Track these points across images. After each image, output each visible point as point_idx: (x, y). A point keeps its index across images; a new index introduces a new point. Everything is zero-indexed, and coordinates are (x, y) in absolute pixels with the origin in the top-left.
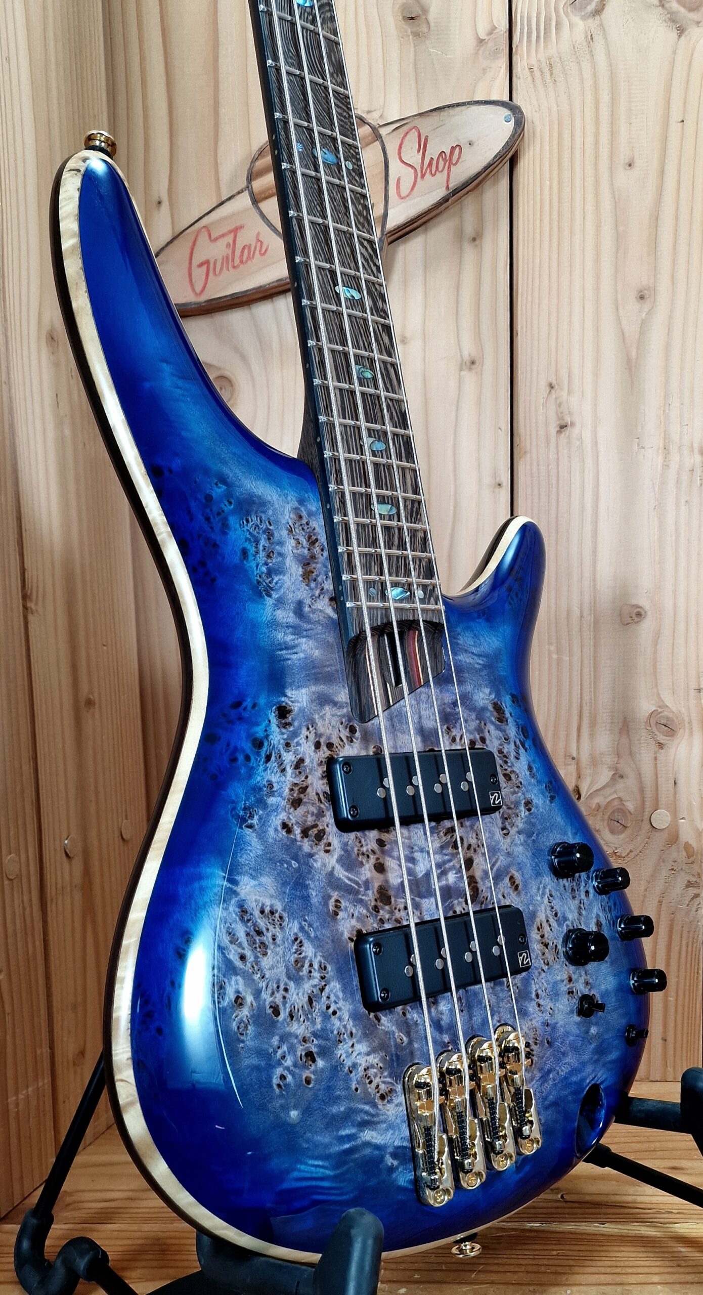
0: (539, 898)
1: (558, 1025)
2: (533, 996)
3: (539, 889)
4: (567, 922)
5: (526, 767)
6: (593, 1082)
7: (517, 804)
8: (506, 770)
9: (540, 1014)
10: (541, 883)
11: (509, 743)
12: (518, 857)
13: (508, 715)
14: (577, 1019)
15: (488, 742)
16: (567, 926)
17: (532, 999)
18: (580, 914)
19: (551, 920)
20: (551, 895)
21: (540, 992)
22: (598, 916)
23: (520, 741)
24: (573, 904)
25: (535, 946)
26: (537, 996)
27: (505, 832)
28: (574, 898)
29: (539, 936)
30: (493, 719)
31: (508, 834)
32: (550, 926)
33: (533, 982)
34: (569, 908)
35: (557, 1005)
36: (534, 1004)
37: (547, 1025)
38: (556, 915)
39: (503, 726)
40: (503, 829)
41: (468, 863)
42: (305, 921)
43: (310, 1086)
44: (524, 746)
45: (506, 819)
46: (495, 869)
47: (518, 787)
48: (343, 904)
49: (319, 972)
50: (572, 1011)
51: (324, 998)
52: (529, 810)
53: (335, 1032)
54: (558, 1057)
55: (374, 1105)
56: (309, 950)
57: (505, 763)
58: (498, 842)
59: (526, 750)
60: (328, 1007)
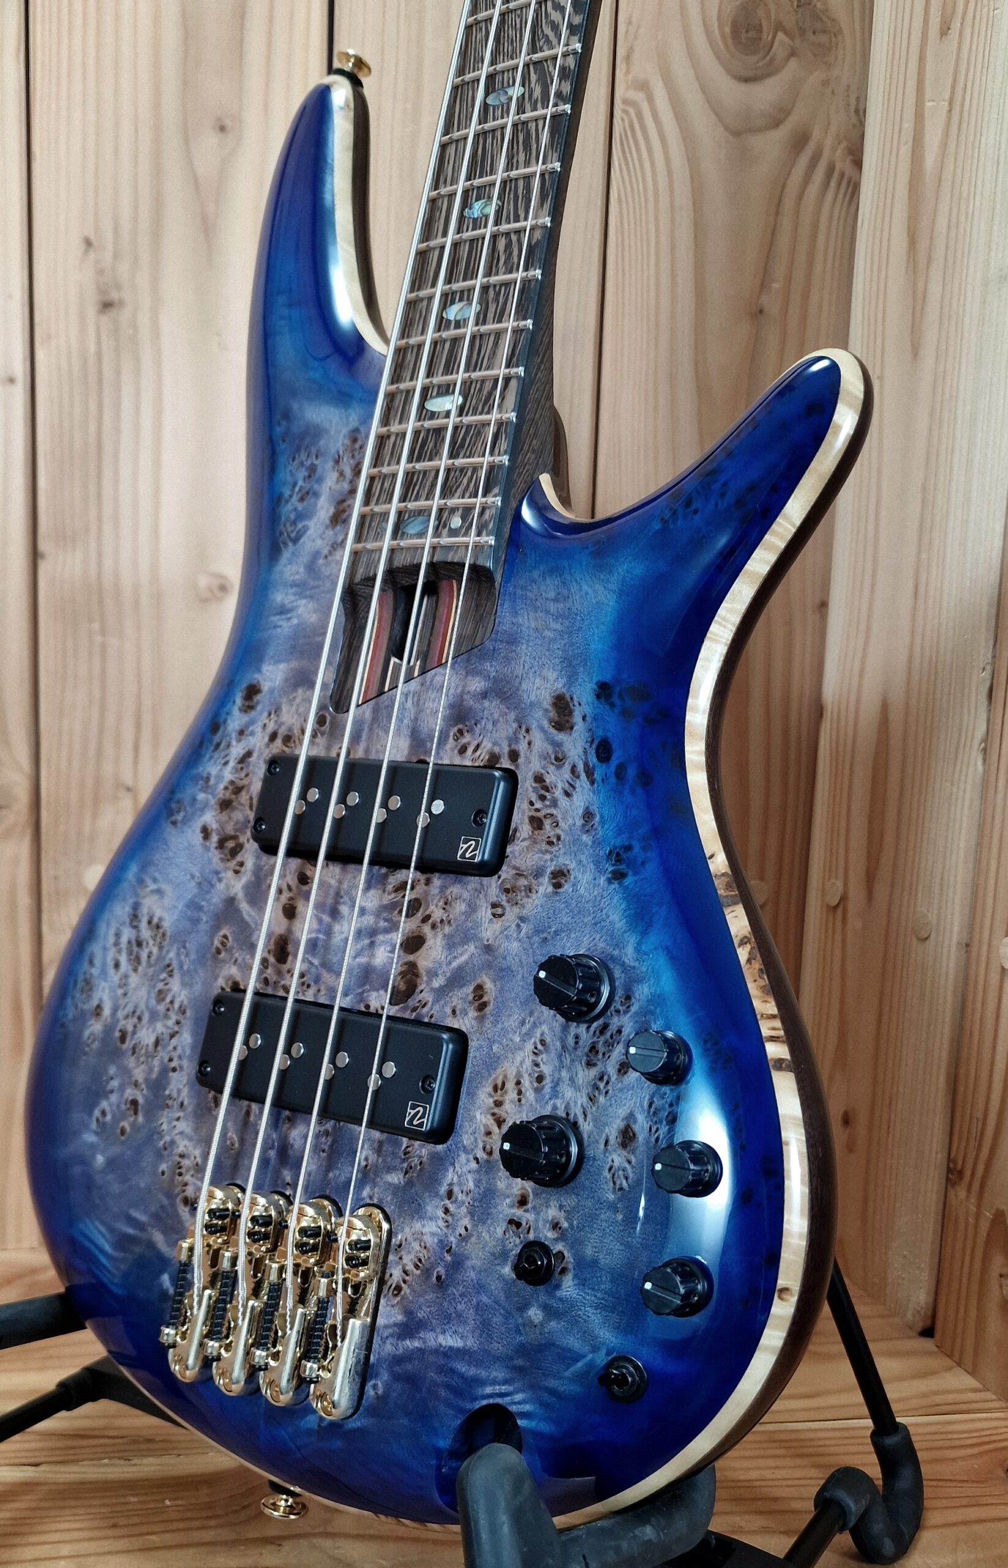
0: (517, 1039)
1: (469, 1263)
2: (443, 1189)
3: (523, 1023)
4: (558, 1102)
5: (581, 811)
6: (499, 1401)
7: (538, 873)
8: (537, 810)
9: (441, 1223)
10: (531, 1014)
11: (559, 767)
12: (505, 958)
13: (577, 718)
14: (507, 1270)
15: (521, 760)
16: (555, 1108)
17: (437, 1195)
18: (592, 1099)
19: (526, 1082)
20: (543, 1042)
21: (456, 1189)
22: (631, 1116)
23: (586, 765)
24: (584, 1076)
25: (478, 1116)
26: (450, 1194)
27: (499, 911)
28: (590, 1064)
29: (491, 1100)
30: (545, 723)
31: (501, 916)
32: (520, 1093)
33: (451, 1170)
34: (572, 1079)
35: (480, 1229)
36: (436, 1202)
37: (449, 1251)
38: (540, 1079)
39: (560, 737)
40: (494, 906)
41: (413, 943)
42: (184, 947)
43: (123, 1138)
44: (589, 772)
45: (507, 891)
46: (455, 964)
47: (551, 843)
48: (230, 942)
49: (177, 1014)
50: (504, 1255)
51: (171, 1048)
52: (557, 886)
53: (167, 1092)
54: (447, 1319)
55: (173, 1205)
56: (175, 985)
57: (542, 798)
58: (477, 925)
59: (592, 782)
60: (171, 1060)
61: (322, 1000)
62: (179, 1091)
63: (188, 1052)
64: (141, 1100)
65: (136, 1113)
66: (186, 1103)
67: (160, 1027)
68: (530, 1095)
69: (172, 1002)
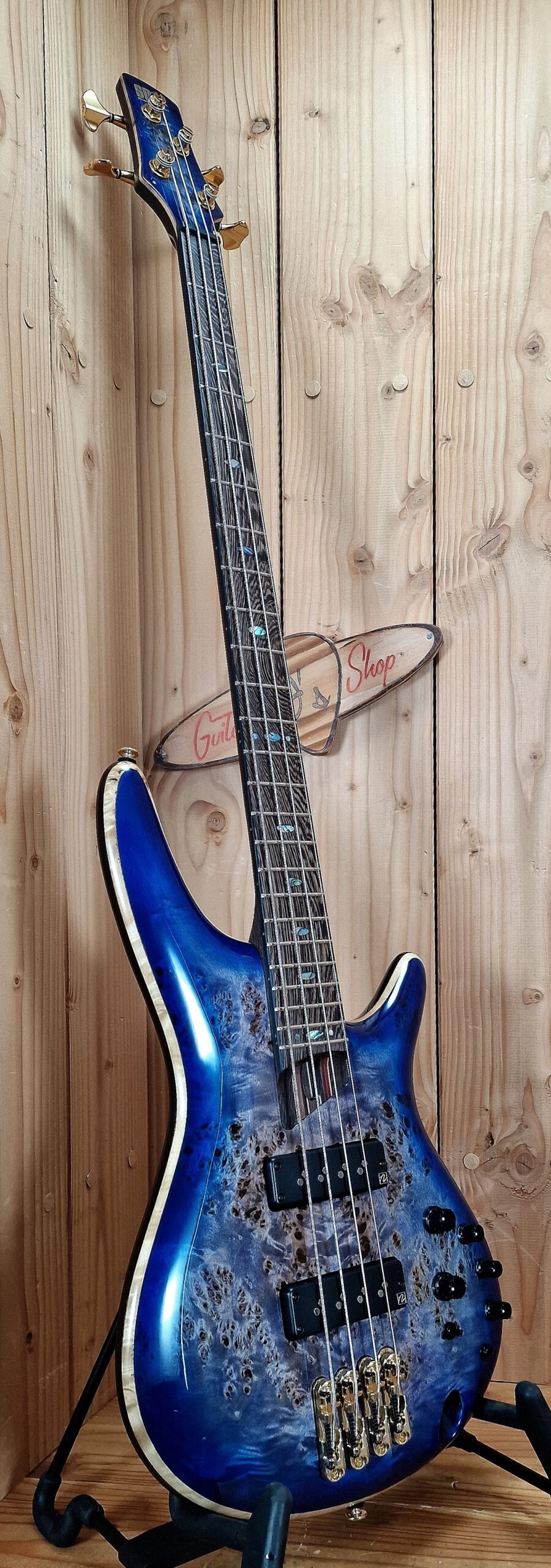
0: (415, 1250)
1: (427, 1346)
2: (409, 1325)
3: (415, 1243)
4: (437, 1267)
5: (408, 1149)
6: (453, 1389)
7: (400, 1179)
8: (392, 1153)
9: (414, 1338)
10: (417, 1238)
11: (394, 1133)
12: (400, 1219)
13: (394, 1111)
14: (442, 1341)
15: (379, 1134)
16: (437, 1270)
17: (407, 1328)
18: (447, 1260)
19: (424, 1266)
20: (425, 1247)
21: (413, 1321)
22: (461, 1260)
23: (403, 1130)
24: (442, 1253)
25: (412, 1288)
26: (412, 1325)
27: (391, 1201)
28: (443, 1248)
29: (414, 1279)
30: (383, 1116)
31: (393, 1202)
32: (423, 1271)
33: (409, 1315)
34: (439, 1256)
35: (427, 1331)
36: (408, 1331)
37: (419, 1347)
38: (428, 1262)
39: (391, 1120)
40: (389, 1199)
41: (362, 1227)
42: (247, 1277)
43: (248, 1394)
44: (406, 1134)
45: (392, 1191)
46: (382, 1230)
47: (401, 1166)
48: (273, 1264)
49: (255, 1313)
50: (438, 1335)
51: (259, 1332)
52: (409, 1182)
53: (266, 1356)
54: (426, 1371)
55: (291, 1408)
56: (249, 1298)
57: (392, 1148)
58: (385, 1210)
59: (407, 1136)
60: (261, 1338)
61: (332, 1271)
62: (272, 1352)
63: (270, 1329)
64: (251, 1369)
65: (251, 1376)
66: (278, 1355)
67: (247, 1324)
68: (426, 1269)
69: (250, 1309)
